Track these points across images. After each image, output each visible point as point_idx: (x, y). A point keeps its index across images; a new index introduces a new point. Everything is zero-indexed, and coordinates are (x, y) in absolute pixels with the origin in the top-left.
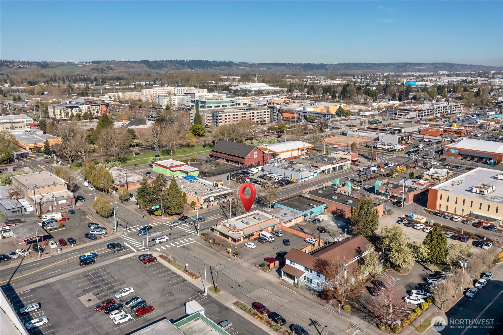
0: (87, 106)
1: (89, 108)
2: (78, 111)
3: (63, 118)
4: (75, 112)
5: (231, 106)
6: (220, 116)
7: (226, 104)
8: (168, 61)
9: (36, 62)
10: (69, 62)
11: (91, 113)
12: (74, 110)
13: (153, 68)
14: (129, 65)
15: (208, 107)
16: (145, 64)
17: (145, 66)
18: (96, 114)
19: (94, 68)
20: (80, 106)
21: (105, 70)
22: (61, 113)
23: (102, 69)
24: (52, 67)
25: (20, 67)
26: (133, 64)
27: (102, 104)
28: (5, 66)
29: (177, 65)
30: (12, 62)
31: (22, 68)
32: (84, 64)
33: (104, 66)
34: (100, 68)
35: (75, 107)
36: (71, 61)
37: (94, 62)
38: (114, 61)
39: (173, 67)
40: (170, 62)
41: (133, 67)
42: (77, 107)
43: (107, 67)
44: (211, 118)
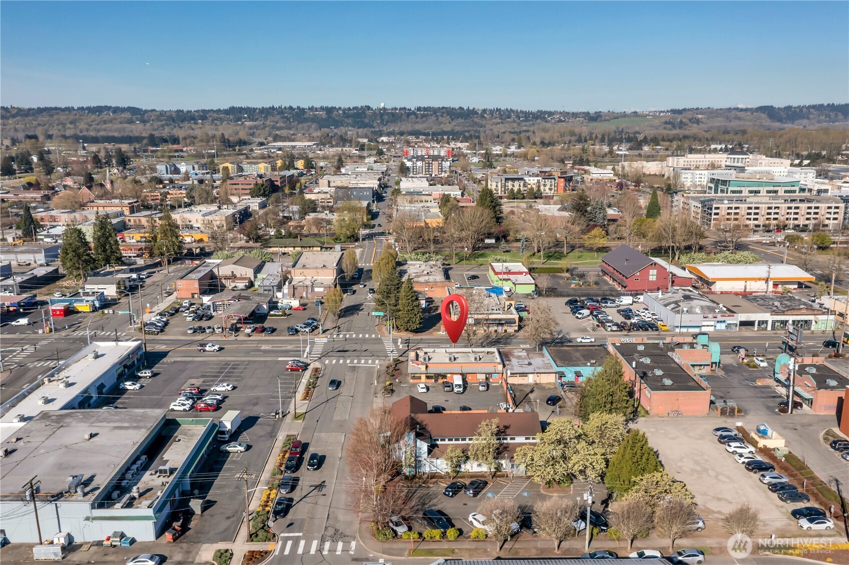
0: (536, 179)
1: (538, 182)
2: (522, 184)
3: (500, 195)
4: (517, 186)
5: (768, 192)
6: (717, 208)
7: (776, 188)
8: (814, 107)
9: (584, 113)
10: (635, 113)
11: (539, 190)
12: (516, 183)
13: (780, 120)
14: (733, 116)
15: (733, 192)
16: (764, 113)
17: (763, 116)
18: (547, 191)
19: (668, 121)
20: (526, 179)
21: (686, 124)
22: (497, 186)
23: (681, 122)
24: (605, 120)
25: (560, 121)
26: (739, 114)
27: (559, 177)
28: (541, 119)
29: (832, 115)
30: (550, 114)
31: (563, 121)
32: (655, 115)
33: (685, 118)
34: (678, 120)
35: (519, 179)
36: (638, 110)
37: (674, 111)
38: (709, 108)
39: (823, 118)
40: (819, 108)
41: (739, 119)
42: (522, 179)
43: (690, 120)
44: (700, 211)
